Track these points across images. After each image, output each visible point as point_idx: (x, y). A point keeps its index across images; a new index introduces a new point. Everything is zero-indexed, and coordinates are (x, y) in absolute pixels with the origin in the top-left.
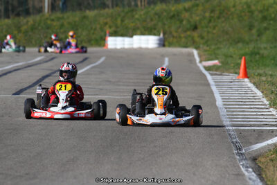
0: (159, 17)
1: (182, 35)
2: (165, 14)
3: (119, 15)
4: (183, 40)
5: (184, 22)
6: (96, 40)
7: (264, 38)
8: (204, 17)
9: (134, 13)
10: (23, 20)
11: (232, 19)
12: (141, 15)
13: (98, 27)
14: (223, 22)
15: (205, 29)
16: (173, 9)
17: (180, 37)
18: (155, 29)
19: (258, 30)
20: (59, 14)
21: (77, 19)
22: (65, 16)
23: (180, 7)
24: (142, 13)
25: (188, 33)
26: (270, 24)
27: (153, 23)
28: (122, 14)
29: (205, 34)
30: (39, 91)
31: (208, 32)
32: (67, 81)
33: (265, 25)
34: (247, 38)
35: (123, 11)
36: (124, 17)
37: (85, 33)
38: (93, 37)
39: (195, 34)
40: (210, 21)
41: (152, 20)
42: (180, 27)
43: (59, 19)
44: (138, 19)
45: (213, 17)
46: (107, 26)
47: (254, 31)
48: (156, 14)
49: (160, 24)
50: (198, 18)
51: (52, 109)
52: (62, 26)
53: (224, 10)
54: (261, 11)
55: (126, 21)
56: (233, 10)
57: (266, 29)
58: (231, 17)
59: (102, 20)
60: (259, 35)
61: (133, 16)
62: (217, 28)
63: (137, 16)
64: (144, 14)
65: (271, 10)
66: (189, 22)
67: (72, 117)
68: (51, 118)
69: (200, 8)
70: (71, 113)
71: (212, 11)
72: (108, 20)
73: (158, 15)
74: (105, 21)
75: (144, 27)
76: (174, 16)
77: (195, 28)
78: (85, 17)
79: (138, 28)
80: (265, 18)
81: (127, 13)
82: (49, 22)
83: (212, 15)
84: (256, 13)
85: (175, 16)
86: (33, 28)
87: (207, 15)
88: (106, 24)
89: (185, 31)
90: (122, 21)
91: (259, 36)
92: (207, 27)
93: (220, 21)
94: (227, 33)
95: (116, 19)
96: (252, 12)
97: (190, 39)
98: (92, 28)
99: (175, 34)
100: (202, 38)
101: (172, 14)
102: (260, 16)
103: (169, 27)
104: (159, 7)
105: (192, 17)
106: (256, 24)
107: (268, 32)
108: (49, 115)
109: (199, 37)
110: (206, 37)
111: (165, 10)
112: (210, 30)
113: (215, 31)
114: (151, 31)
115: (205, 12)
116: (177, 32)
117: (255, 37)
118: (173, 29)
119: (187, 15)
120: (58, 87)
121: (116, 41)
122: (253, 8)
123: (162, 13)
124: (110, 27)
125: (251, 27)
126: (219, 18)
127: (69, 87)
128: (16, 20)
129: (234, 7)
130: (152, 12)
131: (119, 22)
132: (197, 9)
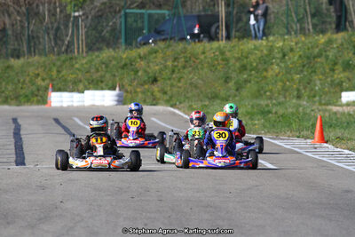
0: (107, 67)
1: (138, 90)
2: (114, 62)
3: (54, 65)
4: (140, 95)
5: (140, 74)
6: (26, 96)
7: (245, 93)
8: (166, 67)
9: (74, 62)
11: (202, 69)
12: (82, 64)
13: (28, 79)
14: (190, 73)
15: (168, 82)
16: (124, 56)
17: (136, 92)
18: (102, 82)
19: (237, 83)
23: (134, 53)
24: (84, 62)
25: (146, 87)
26: (251, 75)
27: (99, 74)
28: (58, 63)
29: (167, 88)
31: (172, 86)
34: (223, 93)
35: (59, 60)
36: (61, 66)
37: (10, 87)
39: (155, 88)
40: (173, 71)
41: (97, 70)
42: (135, 79)
44: (79, 70)
45: (176, 66)
46: (40, 78)
47: (231, 84)
48: (102, 63)
49: (108, 75)
50: (157, 68)
53: (190, 58)
54: (238, 59)
55: (64, 72)
56: (202, 57)
57: (246, 81)
58: (199, 66)
59: (32, 71)
61: (73, 66)
62: (182, 80)
63: (77, 66)
64: (86, 63)
65: (252, 58)
66: (146, 71)
69: (160, 55)
71: (176, 59)
72: (40, 71)
74: (37, 72)
75: (88, 80)
76: (125, 65)
77: (155, 80)
78: (9, 67)
79: (80, 81)
80: (244, 68)
81: (64, 62)
83: (176, 63)
84: (232, 62)
85: (127, 66)
87: (169, 63)
88: (38, 75)
89: (142, 85)
90: (59, 72)
91: (237, 90)
92: (170, 79)
93: (186, 71)
94: (196, 87)
95: (50, 70)
96: (227, 60)
97: (149, 94)
98: (19, 81)
99: (129, 89)
100: (165, 93)
101: (123, 63)
102: (238, 65)
103: (121, 79)
104: (107, 54)
105: (149, 66)
106: (234, 75)
107: (249, 85)
109: (159, 91)
110: (169, 93)
111: (114, 58)
112: (175, 83)
113: (180, 85)
114: (97, 84)
115: (166, 61)
116: (130, 85)
117: (233, 91)
118: (126, 81)
119: (143, 63)
121: (61, 97)
122: (228, 54)
123: (111, 61)
124: (43, 80)
125: (227, 80)
126: (184, 67)
129: (204, 53)
130: (97, 61)
131: (54, 73)
132: (155, 56)
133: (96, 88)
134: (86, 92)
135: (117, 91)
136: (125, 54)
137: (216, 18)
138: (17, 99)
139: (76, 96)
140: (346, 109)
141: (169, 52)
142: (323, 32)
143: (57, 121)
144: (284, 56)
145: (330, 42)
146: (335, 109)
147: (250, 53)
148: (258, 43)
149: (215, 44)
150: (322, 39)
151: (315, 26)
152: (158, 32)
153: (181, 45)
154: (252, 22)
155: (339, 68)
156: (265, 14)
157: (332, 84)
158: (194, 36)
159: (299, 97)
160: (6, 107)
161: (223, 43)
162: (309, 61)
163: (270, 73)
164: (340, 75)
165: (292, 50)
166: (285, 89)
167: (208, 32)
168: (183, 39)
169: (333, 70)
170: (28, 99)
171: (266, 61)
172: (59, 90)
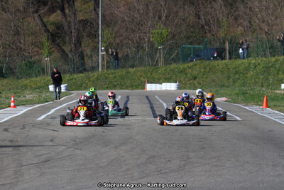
1: (188, 83)
3: (149, 71)
4: (188, 85)
5: (189, 75)
7: (237, 84)
8: (200, 72)
9: (158, 70)
10: (91, 74)
12: (162, 71)
13: (137, 78)
14: (212, 75)
17: (186, 84)
18: (171, 79)
19: (234, 80)
20: (113, 71)
21: (124, 73)
22: (117, 71)
23: (186, 65)
25: (191, 81)
26: (240, 76)
27: (169, 75)
28: (151, 70)
29: (201, 82)
30: (68, 111)
31: (203, 81)
32: (84, 106)
33: (237, 76)
34: (227, 84)
36: (152, 72)
37: (129, 82)
38: (134, 84)
39: (195, 82)
40: (204, 74)
42: (186, 78)
43: (113, 73)
44: (160, 73)
45: (205, 72)
47: (231, 80)
48: (171, 70)
49: (174, 76)
50: (197, 72)
51: (77, 121)
52: (115, 77)
53: (212, 68)
54: (234, 69)
55: (153, 75)
57: (238, 79)
58: (216, 72)
59: (139, 74)
60: (234, 82)
61: (157, 72)
62: (208, 78)
64: (164, 70)
65: (240, 68)
66: (191, 74)
67: (88, 125)
68: (77, 126)
69: (198, 66)
70: (87, 123)
71: (205, 68)
72: (143, 74)
73: (173, 71)
74: (141, 74)
75: (164, 78)
77: (195, 78)
78: (128, 72)
79: (161, 79)
80: (237, 72)
81: (154, 69)
82: (106, 75)
83: (205, 70)
84: (231, 70)
85: (184, 71)
86: (98, 79)
87: (202, 70)
88: (141, 76)
89: (189, 80)
90: (151, 74)
92: (202, 78)
93: (210, 74)
94: (215, 82)
95: (147, 73)
96: (229, 69)
97: (193, 85)
98: (133, 79)
100: (200, 84)
101: (181, 70)
102: (234, 71)
103: (180, 78)
104: (173, 66)
105: (193, 72)
106: (232, 76)
108: (75, 124)
109: (197, 83)
110: (202, 84)
112: (204, 79)
113: (207, 80)
116: (184, 81)
117: (231, 84)
118: (182, 79)
119: (190, 70)
120: (79, 108)
121: (151, 86)
122: (229, 66)
123: (175, 69)
124: (144, 78)
125: (229, 78)
126: (209, 72)
127: (85, 108)
128: (87, 74)
129: (218, 66)
130: (169, 69)
131: (149, 75)
132: (196, 67)
133: (168, 82)
134: (163, 84)
135: (177, 83)
136: (182, 66)
137: (224, 49)
138: (132, 87)
139: (158, 85)
140: (282, 92)
141: (202, 65)
142: (274, 56)
143: (147, 97)
144: (256, 67)
145: (277, 60)
146: (277, 92)
147: (240, 65)
148: (244, 61)
149: (224, 61)
150: (273, 59)
151: (271, 53)
152: (198, 56)
153: (207, 62)
154: (241, 51)
155: (281, 73)
156: (247, 48)
157: (278, 80)
158: (214, 58)
159: (262, 86)
160: (126, 91)
161: (227, 61)
162: (267, 69)
163: (249, 75)
164: (281, 76)
165: (259, 64)
166: (255, 82)
167: (221, 56)
168: (209, 59)
169: (278, 74)
170: (137, 87)
171: (247, 69)
172: (151, 83)
